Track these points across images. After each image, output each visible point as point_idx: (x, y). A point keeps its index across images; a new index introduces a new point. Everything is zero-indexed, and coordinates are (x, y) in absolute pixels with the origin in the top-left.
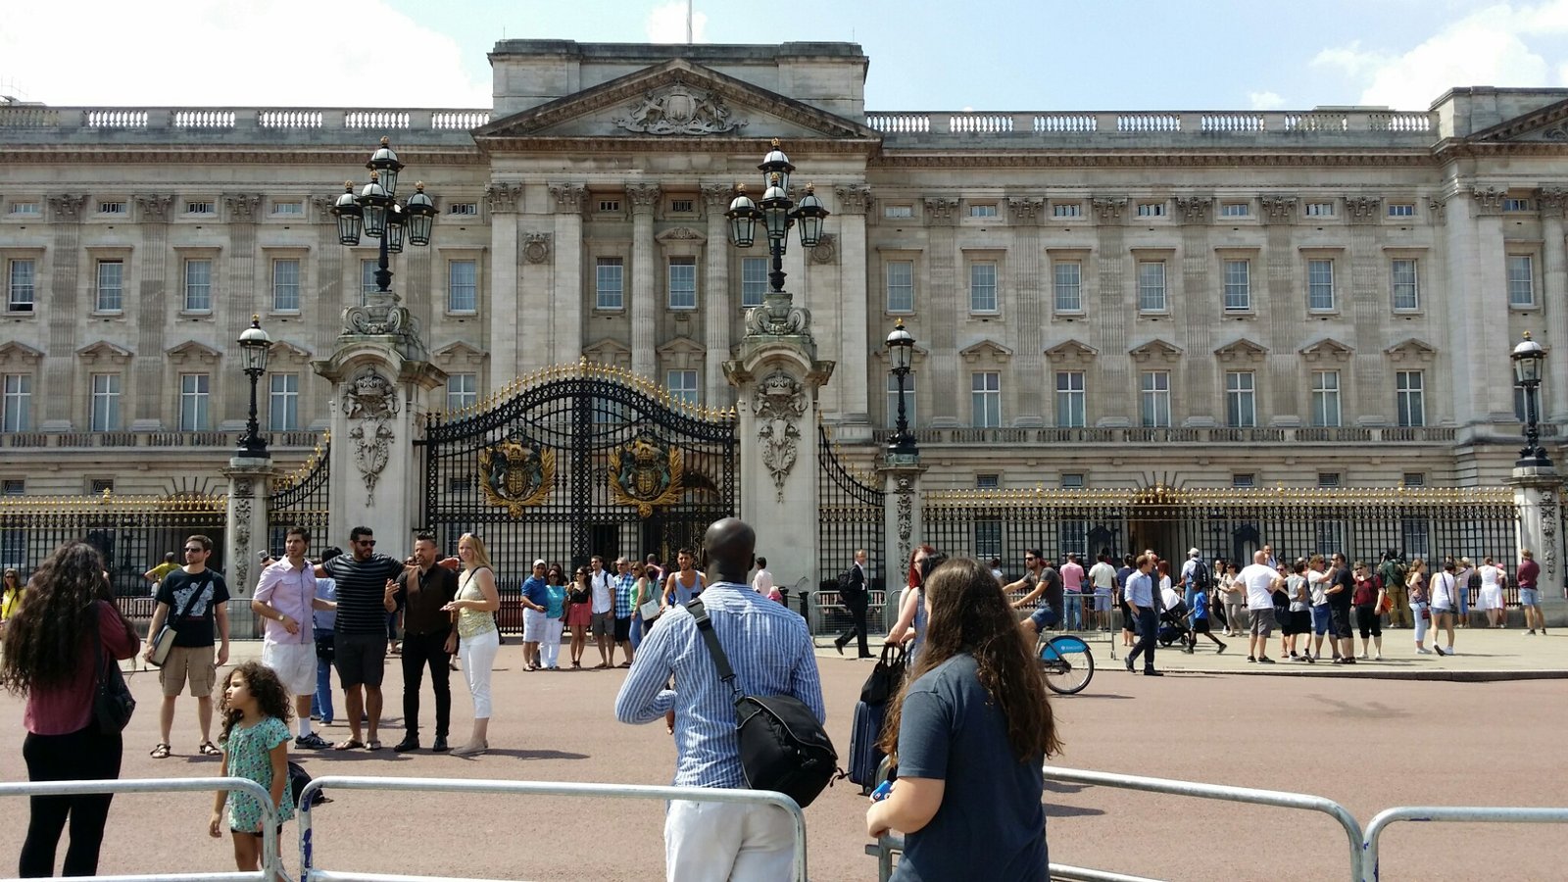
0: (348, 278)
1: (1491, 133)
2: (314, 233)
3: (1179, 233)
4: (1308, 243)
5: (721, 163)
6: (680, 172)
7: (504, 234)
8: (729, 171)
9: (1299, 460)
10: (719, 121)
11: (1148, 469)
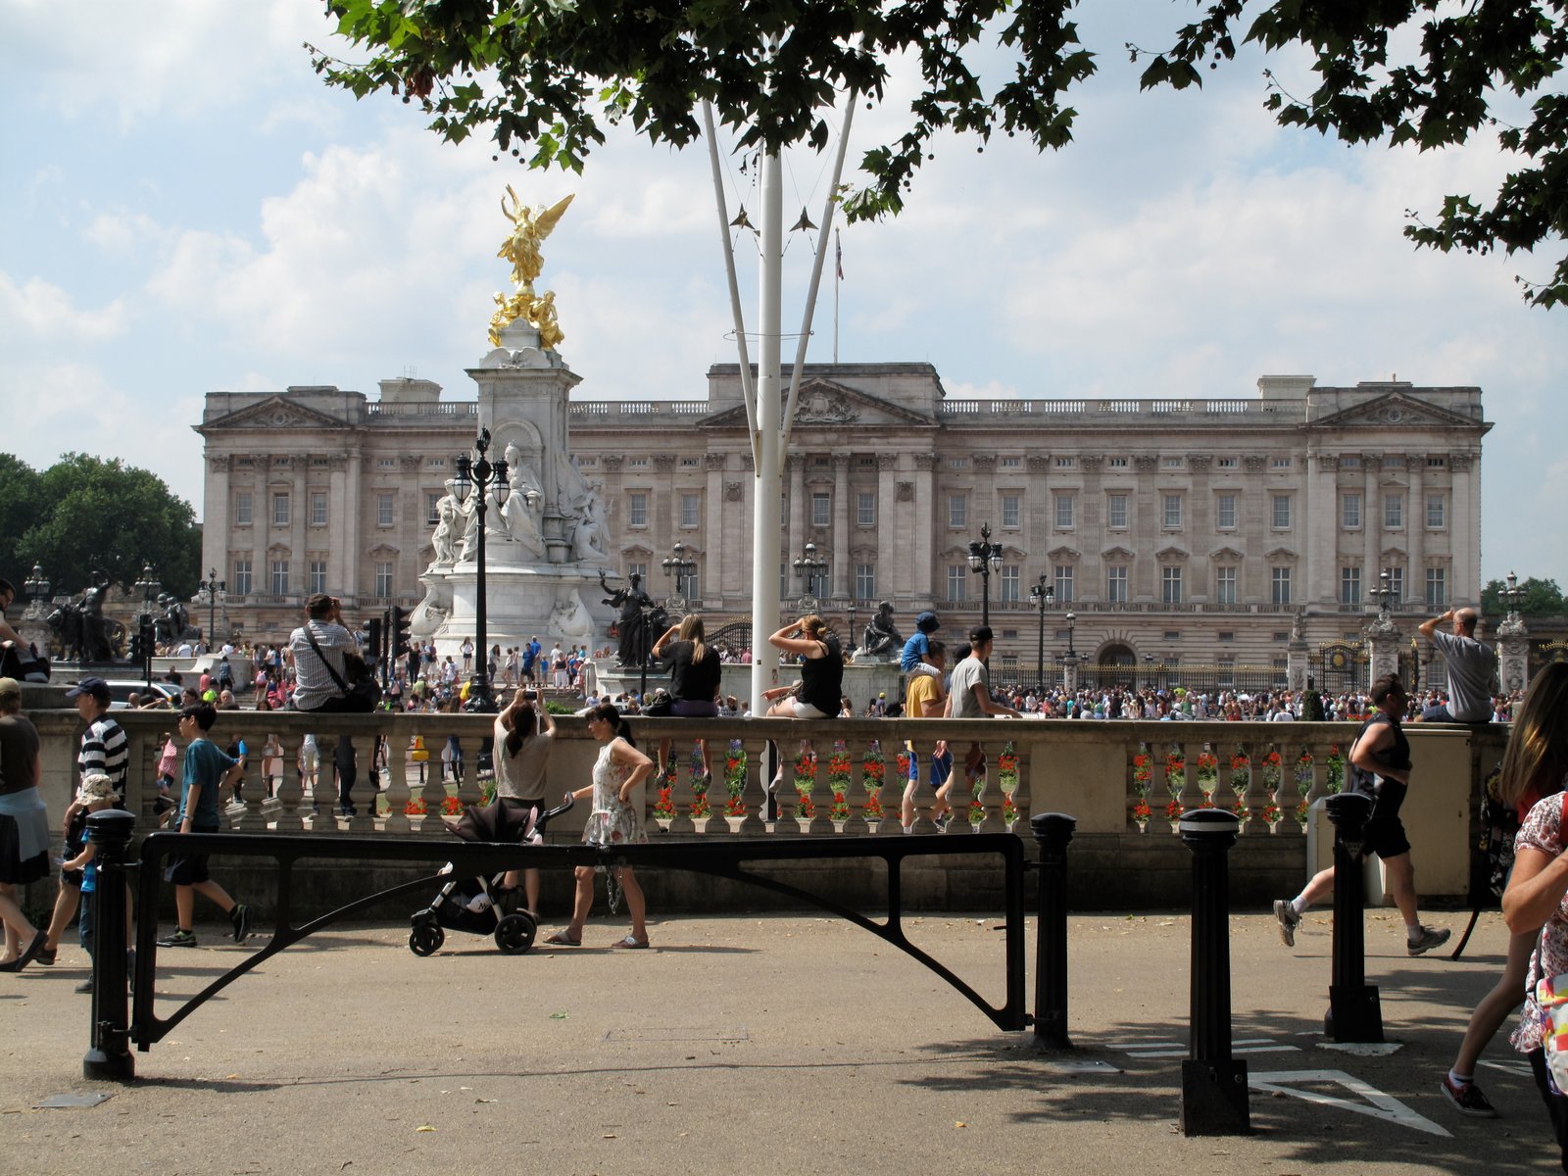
0: (623, 505)
1: (1328, 420)
2: (603, 478)
3: (1136, 478)
4: (1219, 485)
5: (844, 440)
6: (819, 445)
7: (715, 482)
8: (849, 444)
9: (1204, 624)
10: (842, 414)
11: (1110, 629)
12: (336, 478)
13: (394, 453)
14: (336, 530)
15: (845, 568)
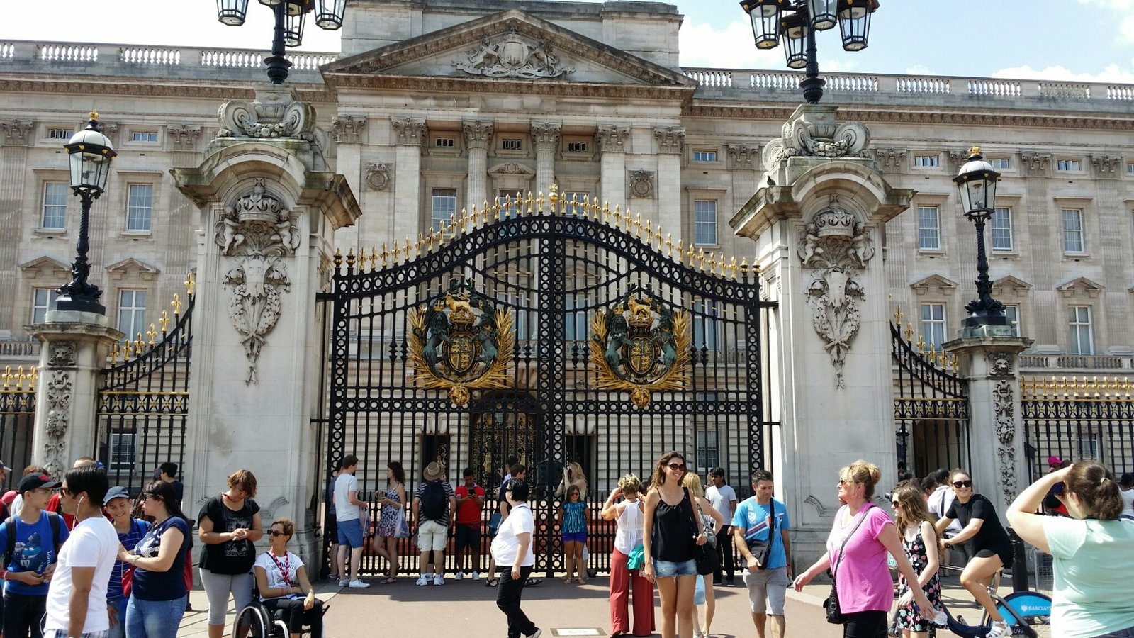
2: (167, 160)
4: (1060, 195)
5: (550, 104)
10: (548, 66)
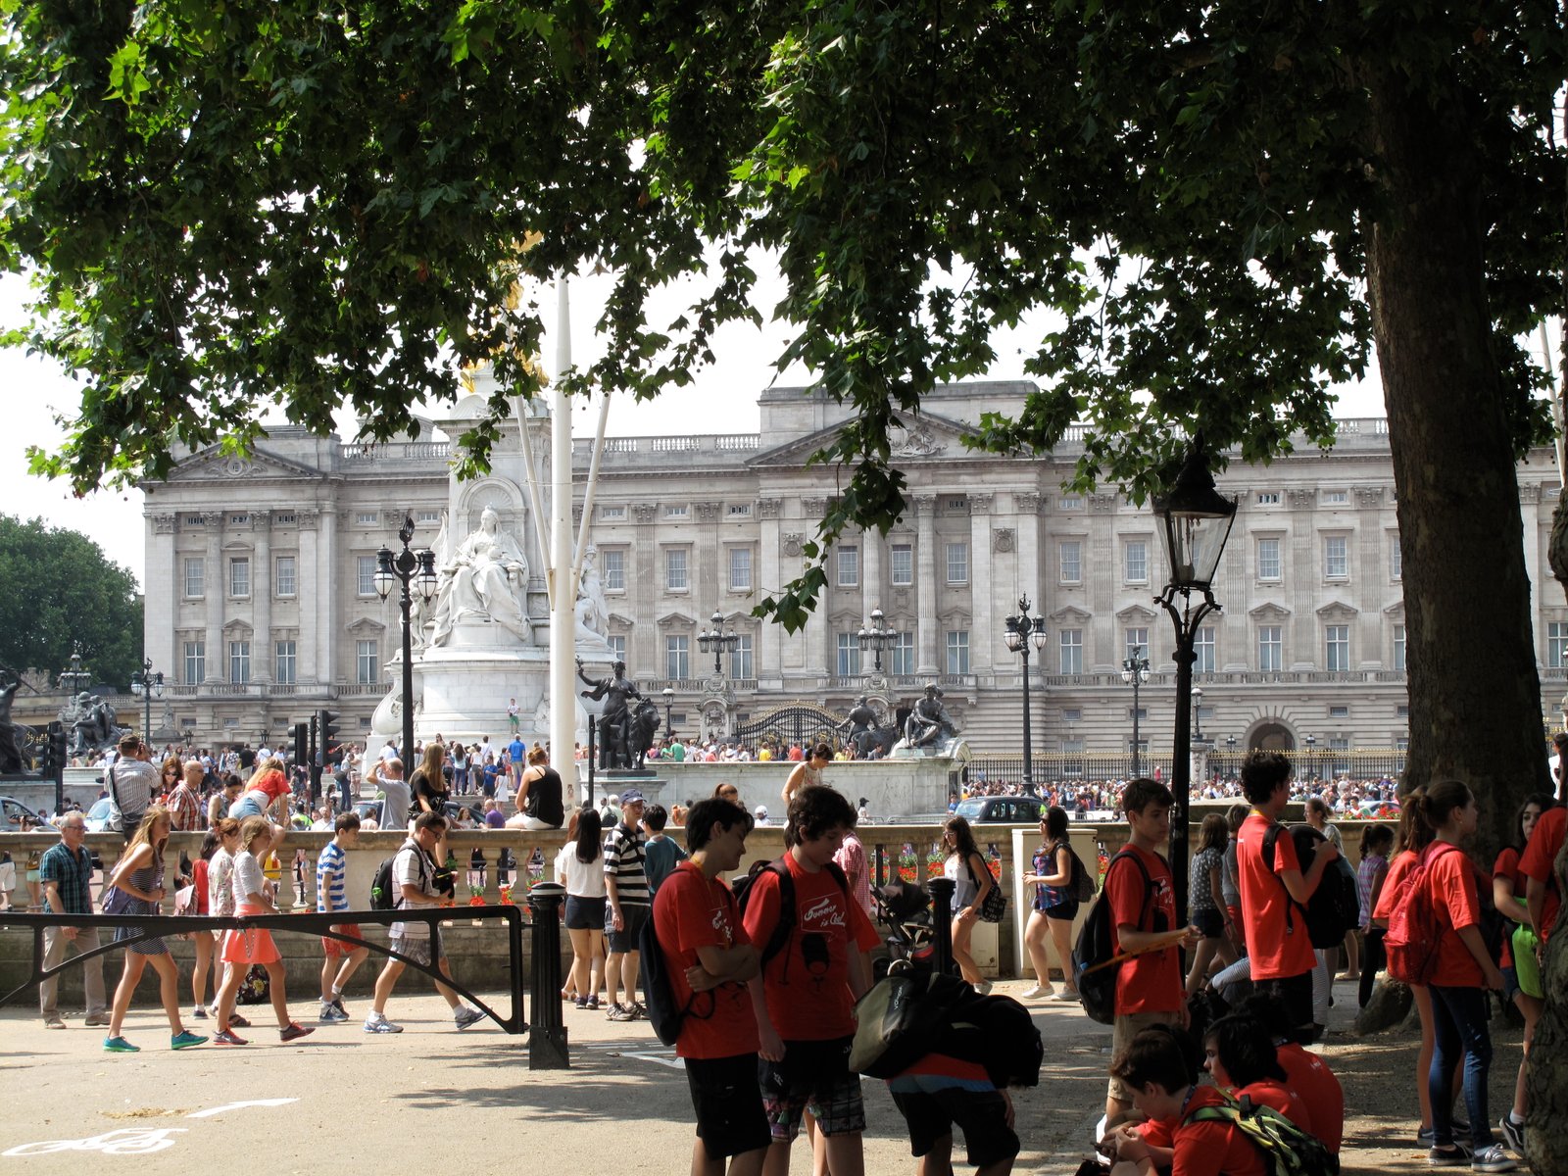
0: (658, 565)
2: (633, 531)
3: (1290, 517)
5: (927, 477)
7: (770, 534)
8: (933, 483)
9: (1379, 697)
10: (925, 446)
11: (1262, 704)
12: (306, 539)
13: (377, 506)
14: (306, 603)
15: (932, 636)
